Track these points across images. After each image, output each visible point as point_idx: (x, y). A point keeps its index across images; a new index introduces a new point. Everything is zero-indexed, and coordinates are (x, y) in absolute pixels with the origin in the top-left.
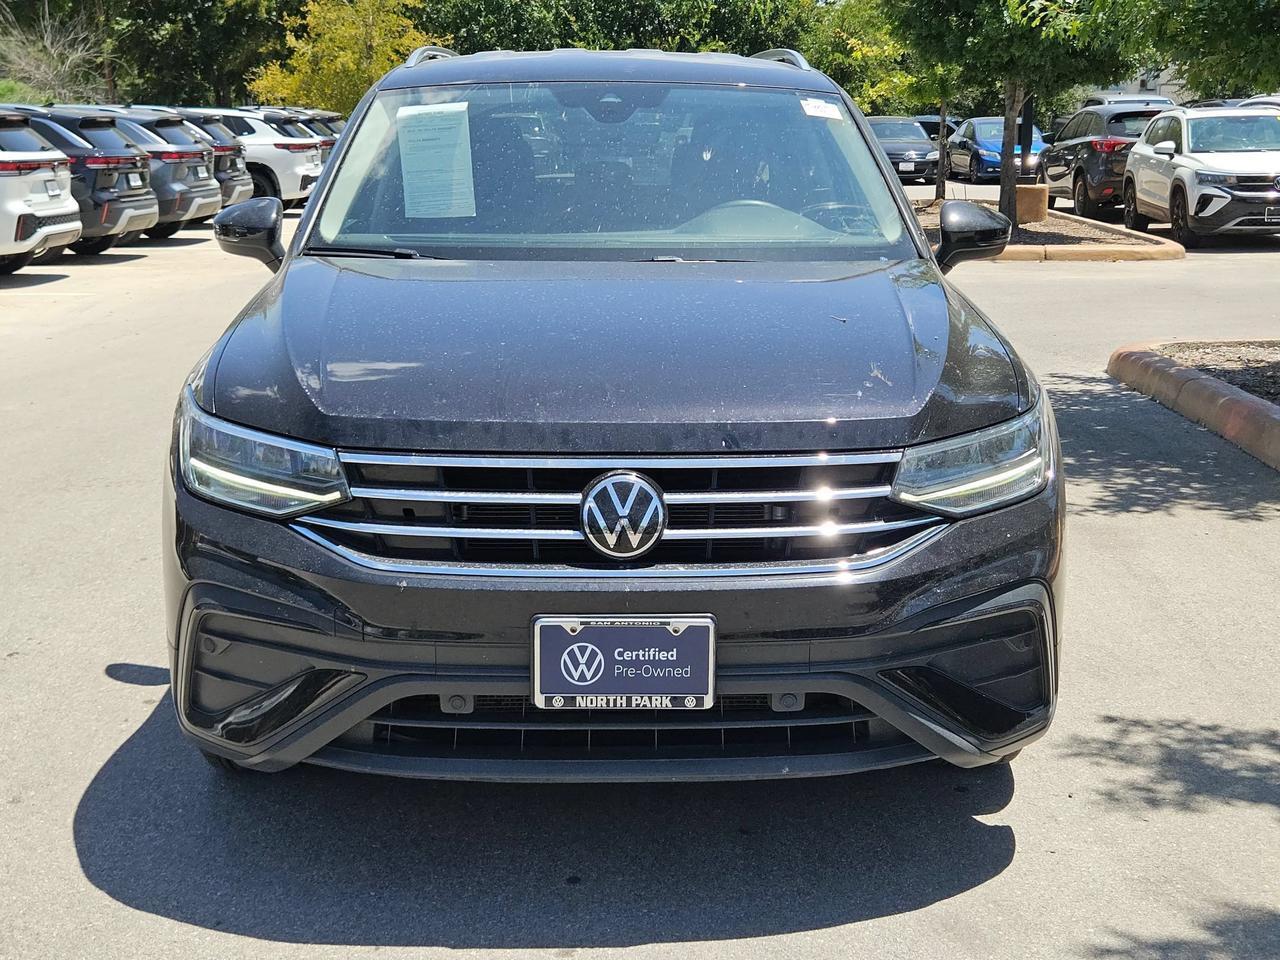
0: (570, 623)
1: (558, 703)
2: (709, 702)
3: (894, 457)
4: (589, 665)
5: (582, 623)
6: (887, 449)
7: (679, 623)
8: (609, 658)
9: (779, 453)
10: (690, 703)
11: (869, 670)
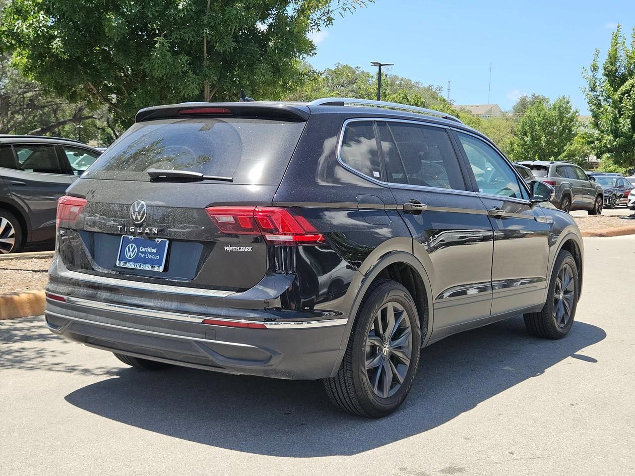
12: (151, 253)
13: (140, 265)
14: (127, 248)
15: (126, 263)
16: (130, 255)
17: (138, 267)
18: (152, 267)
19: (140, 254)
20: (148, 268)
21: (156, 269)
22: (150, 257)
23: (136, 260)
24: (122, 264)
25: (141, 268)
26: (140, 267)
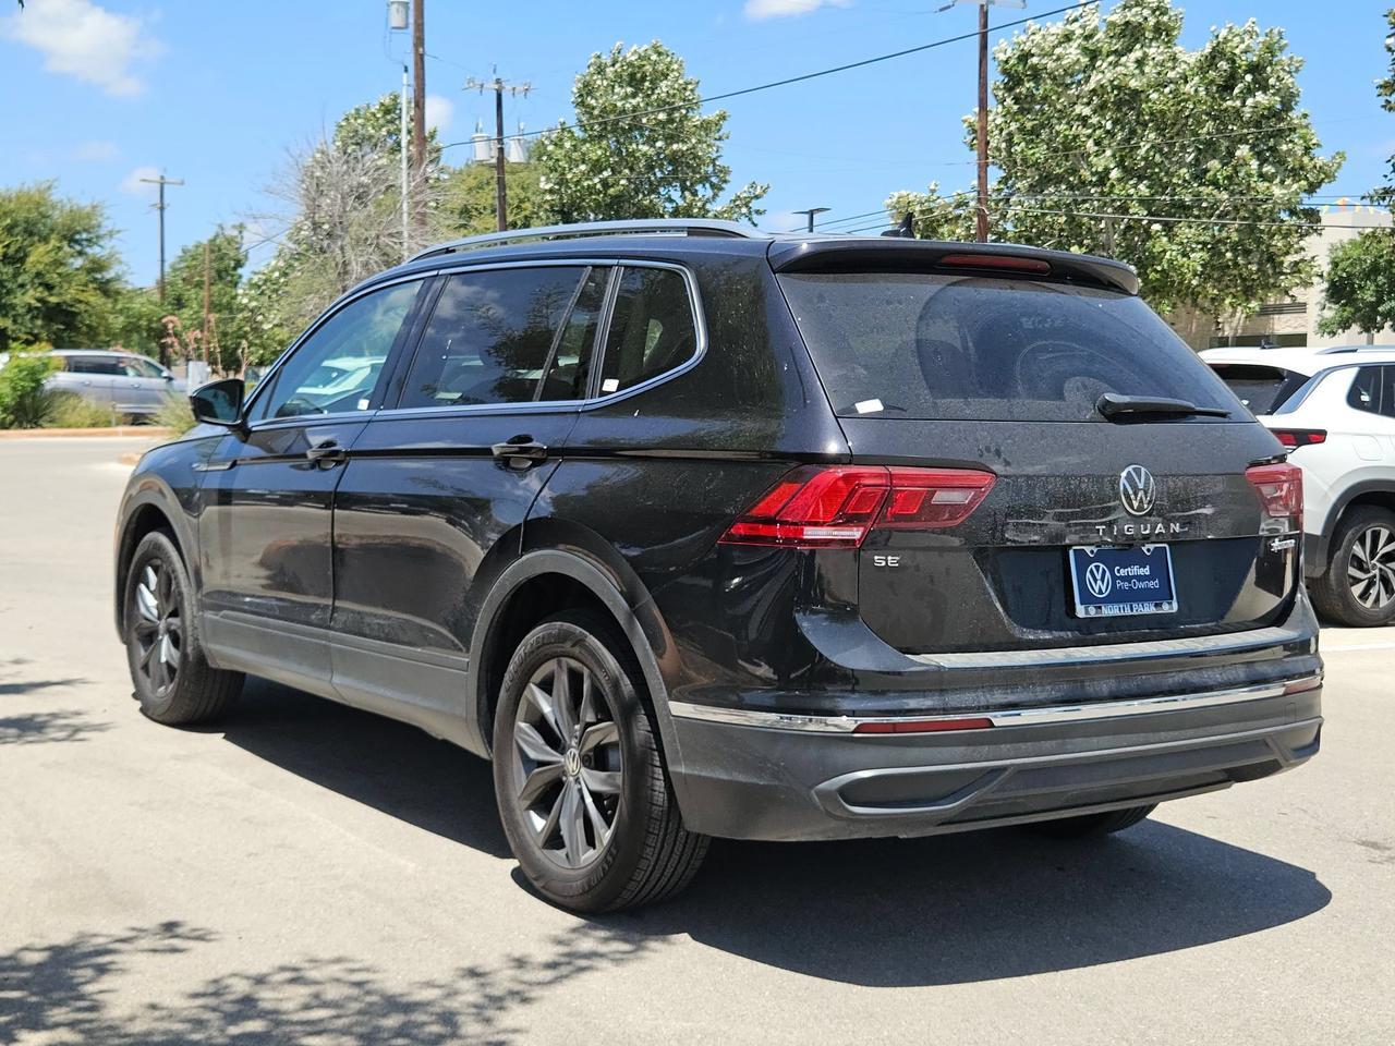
12: (1140, 578)
13: (1131, 606)
14: (1088, 574)
15: (1100, 608)
16: (1100, 589)
17: (1128, 612)
18: (1156, 605)
19: (1119, 584)
20: (1149, 609)
21: (1166, 608)
22: (1141, 585)
23: (1116, 597)
24: (1093, 612)
25: (1135, 613)
26: (1132, 610)
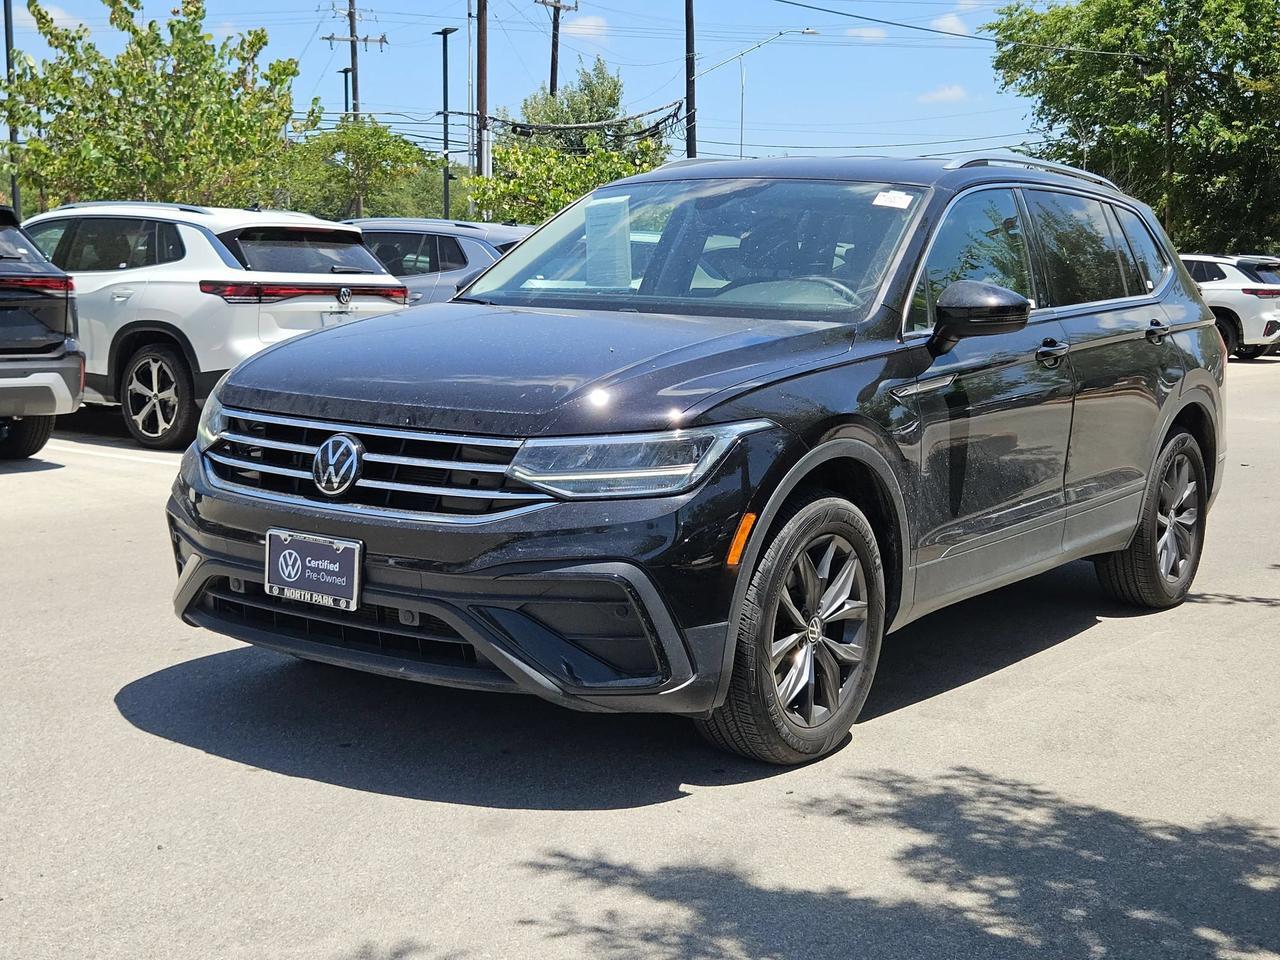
0: (284, 534)
1: (276, 592)
2: (353, 607)
3: (516, 444)
4: (293, 566)
5: (290, 536)
6: (511, 437)
7: (340, 545)
8: (303, 561)
9: (439, 432)
10: (343, 605)
11: (463, 604)
